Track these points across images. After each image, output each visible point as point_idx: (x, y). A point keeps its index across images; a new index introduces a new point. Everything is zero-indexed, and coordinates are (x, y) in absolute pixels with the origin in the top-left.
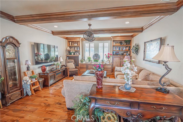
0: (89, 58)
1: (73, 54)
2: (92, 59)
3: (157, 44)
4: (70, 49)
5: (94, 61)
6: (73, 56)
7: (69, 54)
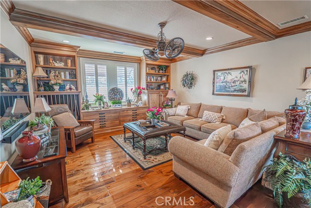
0: (100, 99)
1: (57, 88)
2: (106, 100)
3: (241, 73)
4: (46, 75)
5: (114, 103)
6: (59, 94)
7: (45, 90)
